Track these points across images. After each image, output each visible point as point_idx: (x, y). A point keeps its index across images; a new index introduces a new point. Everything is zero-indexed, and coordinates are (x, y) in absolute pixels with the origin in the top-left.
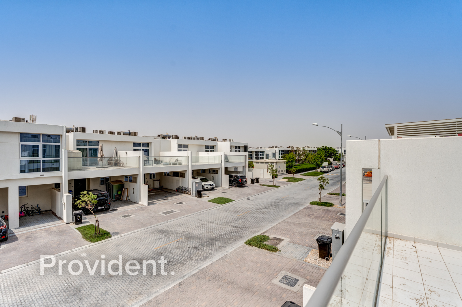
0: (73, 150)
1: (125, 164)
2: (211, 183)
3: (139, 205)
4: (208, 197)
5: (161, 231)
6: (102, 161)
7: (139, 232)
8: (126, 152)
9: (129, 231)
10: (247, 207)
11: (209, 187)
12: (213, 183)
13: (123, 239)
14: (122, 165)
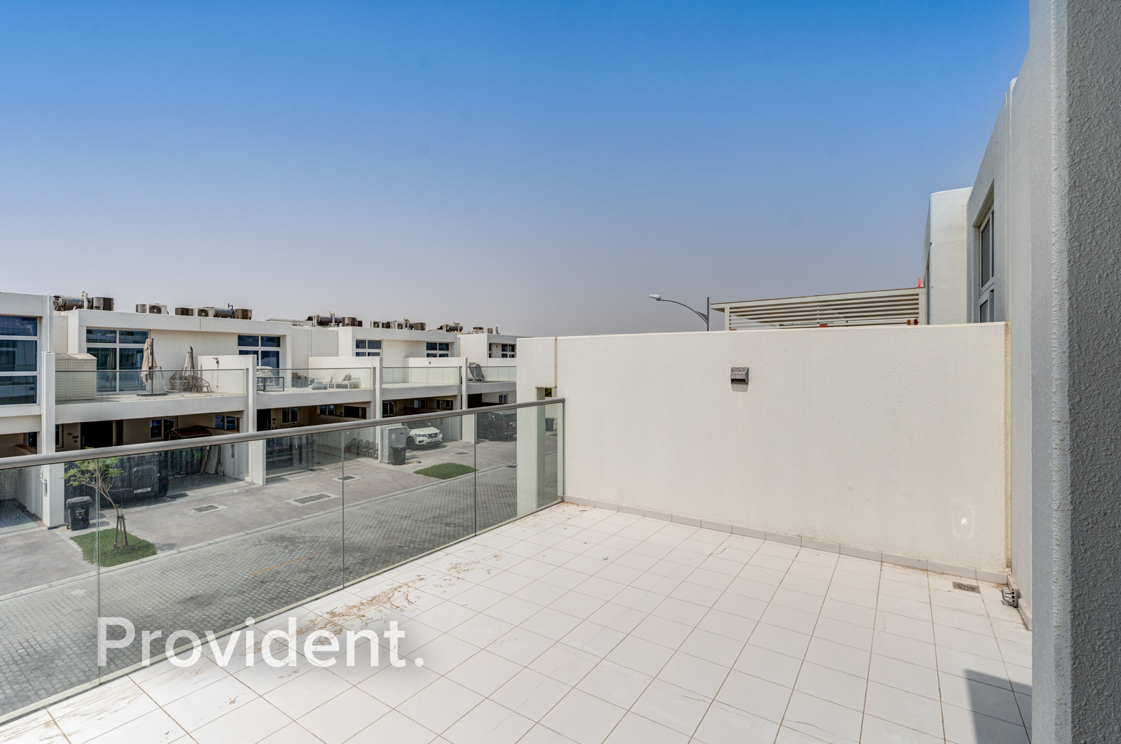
0: (77, 352)
1: (213, 387)
2: (433, 430)
3: (245, 484)
4: (420, 462)
5: (280, 539)
6: (152, 379)
7: (226, 542)
8: (216, 357)
9: (201, 541)
10: (501, 484)
11: (426, 440)
12: (437, 431)
13: (182, 557)
14: (205, 389)
